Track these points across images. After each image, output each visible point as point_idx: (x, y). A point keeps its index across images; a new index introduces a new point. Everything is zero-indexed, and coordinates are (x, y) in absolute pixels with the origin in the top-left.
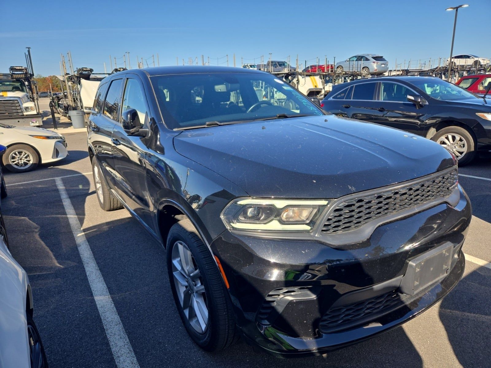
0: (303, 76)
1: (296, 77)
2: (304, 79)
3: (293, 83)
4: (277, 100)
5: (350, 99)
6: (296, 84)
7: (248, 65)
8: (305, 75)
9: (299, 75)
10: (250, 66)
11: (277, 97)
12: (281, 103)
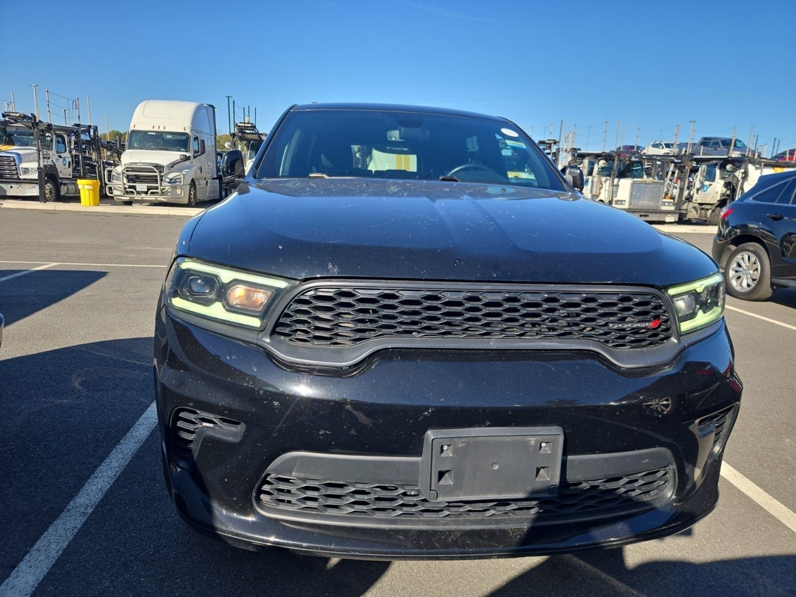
0: (758, 166)
1: (742, 167)
2: (760, 170)
3: (735, 176)
4: (697, 205)
5: (788, 203)
6: (740, 178)
7: (662, 143)
8: (763, 164)
9: (750, 163)
10: (665, 144)
11: (698, 199)
12: (703, 211)
